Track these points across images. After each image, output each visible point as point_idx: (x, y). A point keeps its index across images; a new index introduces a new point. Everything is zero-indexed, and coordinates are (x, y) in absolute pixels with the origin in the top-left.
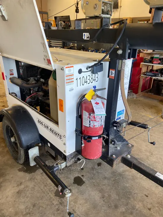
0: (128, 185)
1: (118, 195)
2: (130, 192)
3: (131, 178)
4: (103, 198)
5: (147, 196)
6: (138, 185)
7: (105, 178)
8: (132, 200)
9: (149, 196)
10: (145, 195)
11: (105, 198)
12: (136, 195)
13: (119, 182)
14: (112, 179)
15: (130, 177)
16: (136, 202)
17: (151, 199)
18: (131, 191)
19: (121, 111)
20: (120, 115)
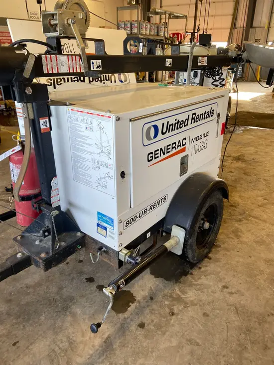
0: (43, 318)
1: (27, 304)
2: (29, 319)
3: (57, 325)
4: (27, 287)
5: (14, 344)
6: (40, 333)
7: (61, 288)
8: (14, 321)
9: (14, 348)
10: (18, 342)
11: (25, 289)
12: (22, 327)
13: (50, 306)
14: (58, 297)
15: (59, 323)
16: (9, 326)
17: (8, 350)
18: (31, 322)
19: (105, 216)
20: (104, 222)
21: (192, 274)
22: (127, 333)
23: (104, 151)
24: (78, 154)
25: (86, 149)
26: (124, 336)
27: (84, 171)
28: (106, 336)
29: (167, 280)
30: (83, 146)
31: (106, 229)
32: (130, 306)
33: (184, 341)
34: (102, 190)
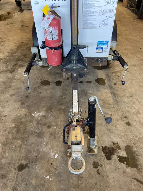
19: (103, 41)
20: (101, 45)
21: (110, 63)
22: (114, 88)
23: (110, 3)
24: (88, 10)
25: (95, 5)
26: (114, 89)
27: (91, 20)
28: (109, 92)
29: (106, 69)
30: (93, 4)
31: (102, 48)
32: (105, 82)
33: (131, 80)
34: (104, 27)
